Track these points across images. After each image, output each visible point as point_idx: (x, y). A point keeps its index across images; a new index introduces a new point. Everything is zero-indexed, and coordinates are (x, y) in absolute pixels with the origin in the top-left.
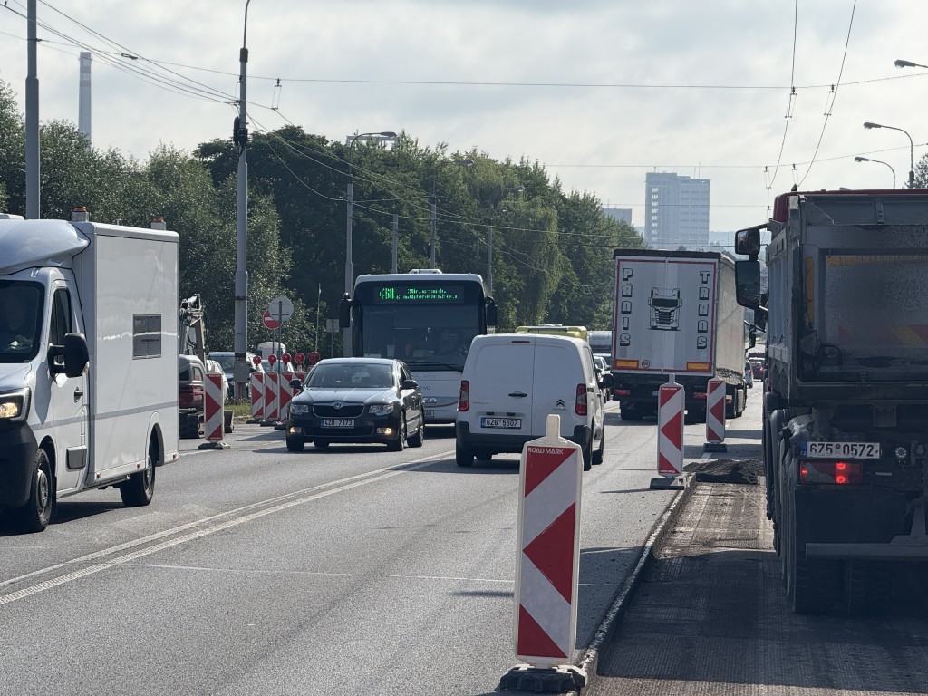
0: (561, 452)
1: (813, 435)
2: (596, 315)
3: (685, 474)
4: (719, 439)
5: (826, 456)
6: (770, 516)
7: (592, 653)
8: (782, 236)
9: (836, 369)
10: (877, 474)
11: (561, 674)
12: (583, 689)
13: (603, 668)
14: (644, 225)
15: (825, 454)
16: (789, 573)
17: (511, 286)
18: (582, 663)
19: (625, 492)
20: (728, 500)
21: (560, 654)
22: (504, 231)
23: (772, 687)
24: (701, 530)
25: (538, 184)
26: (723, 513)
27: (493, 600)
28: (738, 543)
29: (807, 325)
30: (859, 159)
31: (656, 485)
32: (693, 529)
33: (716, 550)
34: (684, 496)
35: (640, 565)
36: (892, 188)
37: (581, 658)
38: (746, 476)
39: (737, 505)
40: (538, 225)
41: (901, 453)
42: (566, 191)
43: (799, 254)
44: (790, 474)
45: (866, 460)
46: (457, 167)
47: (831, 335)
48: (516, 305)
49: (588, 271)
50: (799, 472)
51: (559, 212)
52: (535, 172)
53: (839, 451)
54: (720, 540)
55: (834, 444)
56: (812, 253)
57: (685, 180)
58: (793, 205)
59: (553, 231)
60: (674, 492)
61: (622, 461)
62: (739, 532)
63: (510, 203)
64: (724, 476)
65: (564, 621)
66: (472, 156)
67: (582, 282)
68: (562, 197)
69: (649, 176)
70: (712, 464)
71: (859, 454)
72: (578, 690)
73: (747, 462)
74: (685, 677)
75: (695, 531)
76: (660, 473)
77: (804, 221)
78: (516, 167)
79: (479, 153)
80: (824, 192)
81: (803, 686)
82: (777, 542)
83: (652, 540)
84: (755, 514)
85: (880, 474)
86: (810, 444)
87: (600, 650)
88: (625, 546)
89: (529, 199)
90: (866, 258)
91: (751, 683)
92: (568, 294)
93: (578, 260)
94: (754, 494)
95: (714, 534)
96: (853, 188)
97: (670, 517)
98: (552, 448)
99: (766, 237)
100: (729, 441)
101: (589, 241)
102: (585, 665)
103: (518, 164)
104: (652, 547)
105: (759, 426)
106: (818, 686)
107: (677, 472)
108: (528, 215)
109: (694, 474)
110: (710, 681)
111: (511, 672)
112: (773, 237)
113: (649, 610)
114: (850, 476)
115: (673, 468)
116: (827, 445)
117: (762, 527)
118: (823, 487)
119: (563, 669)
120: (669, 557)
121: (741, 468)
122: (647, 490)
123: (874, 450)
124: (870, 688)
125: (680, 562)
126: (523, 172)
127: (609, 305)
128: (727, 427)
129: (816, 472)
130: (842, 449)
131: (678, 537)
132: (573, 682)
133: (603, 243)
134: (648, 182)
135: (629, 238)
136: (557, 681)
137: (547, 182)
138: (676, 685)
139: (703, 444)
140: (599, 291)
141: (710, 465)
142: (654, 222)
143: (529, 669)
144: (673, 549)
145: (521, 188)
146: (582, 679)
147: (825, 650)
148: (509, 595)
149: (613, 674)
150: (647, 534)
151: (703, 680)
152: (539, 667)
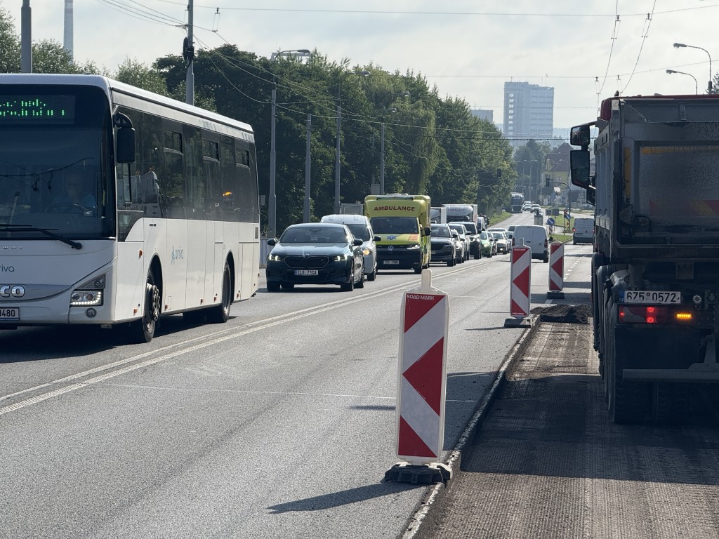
0: (432, 298)
1: (629, 285)
2: (465, 192)
3: (532, 315)
4: (559, 289)
5: (639, 302)
6: (596, 348)
7: (457, 453)
8: (606, 131)
9: (647, 235)
11: (432, 470)
12: (449, 482)
13: (465, 465)
14: (503, 123)
15: (638, 300)
16: (610, 393)
17: (399, 170)
18: (448, 461)
19: (485, 329)
20: (565, 336)
21: (431, 454)
22: (393, 127)
23: (596, 480)
24: (543, 359)
25: (420, 91)
26: (561, 346)
27: (381, 412)
28: (571, 369)
29: (625, 200)
30: (669, 72)
31: (509, 324)
32: (537, 358)
33: (554, 375)
34: (531, 333)
35: (495, 386)
36: (695, 94)
37: (448, 457)
38: (579, 317)
39: (571, 340)
40: (420, 122)
41: (697, 299)
42: (442, 97)
43: (619, 145)
44: (612, 315)
45: (670, 305)
46: (358, 77)
47: (644, 208)
48: (403, 185)
49: (458, 158)
50: (618, 314)
51: (436, 112)
52: (418, 81)
53: (649, 298)
54: (558, 366)
55: (646, 292)
56: (629, 144)
57: (535, 88)
58: (615, 107)
59: (432, 128)
60: (523, 329)
61: (483, 305)
62: (573, 360)
63: (398, 105)
64: (562, 317)
65: (435, 429)
66: (370, 68)
67: (455, 166)
68: (439, 101)
69: (507, 84)
71: (664, 300)
72: (445, 482)
73: (580, 306)
74: (529, 472)
75: (538, 360)
76: (512, 315)
77: (623, 119)
78: (403, 78)
79: (374, 66)
80: (639, 97)
81: (619, 479)
82: (602, 368)
83: (505, 366)
84: (585, 346)
86: (626, 292)
87: (463, 451)
88: (484, 371)
89: (413, 102)
90: (671, 148)
91: (579, 477)
92: (443, 176)
93: (451, 151)
94: (585, 331)
95: (553, 362)
96: (664, 94)
97: (519, 349)
98: (425, 295)
99: (594, 132)
100: (566, 290)
101: (460, 135)
102: (451, 463)
103: (405, 75)
104: (505, 372)
105: (589, 279)
106: (631, 479)
107: (525, 314)
108: (412, 115)
109: (538, 316)
110: (547, 475)
111: (393, 468)
112: (600, 132)
113: (501, 420)
114: (657, 317)
115: (522, 311)
116: (640, 293)
117: (590, 356)
118: (636, 326)
119: (433, 466)
120: (518, 380)
121: (576, 311)
122: (502, 328)
123: (677, 297)
124: (671, 482)
125: (527, 383)
126: (408, 81)
127: (475, 185)
128: (565, 279)
129: (632, 314)
130: (651, 296)
131: (526, 364)
132: (441, 476)
133: (471, 136)
134: (506, 89)
135: (491, 132)
136: (429, 475)
137: (427, 89)
138: (521, 478)
139: (546, 293)
140: (467, 174)
141: (551, 309)
142: (511, 120)
143: (407, 466)
144: (521, 374)
145: (407, 94)
146: (448, 473)
147: (637, 452)
148: (393, 408)
149: (473, 471)
150: (501, 362)
151: (543, 475)
152: (414, 464)
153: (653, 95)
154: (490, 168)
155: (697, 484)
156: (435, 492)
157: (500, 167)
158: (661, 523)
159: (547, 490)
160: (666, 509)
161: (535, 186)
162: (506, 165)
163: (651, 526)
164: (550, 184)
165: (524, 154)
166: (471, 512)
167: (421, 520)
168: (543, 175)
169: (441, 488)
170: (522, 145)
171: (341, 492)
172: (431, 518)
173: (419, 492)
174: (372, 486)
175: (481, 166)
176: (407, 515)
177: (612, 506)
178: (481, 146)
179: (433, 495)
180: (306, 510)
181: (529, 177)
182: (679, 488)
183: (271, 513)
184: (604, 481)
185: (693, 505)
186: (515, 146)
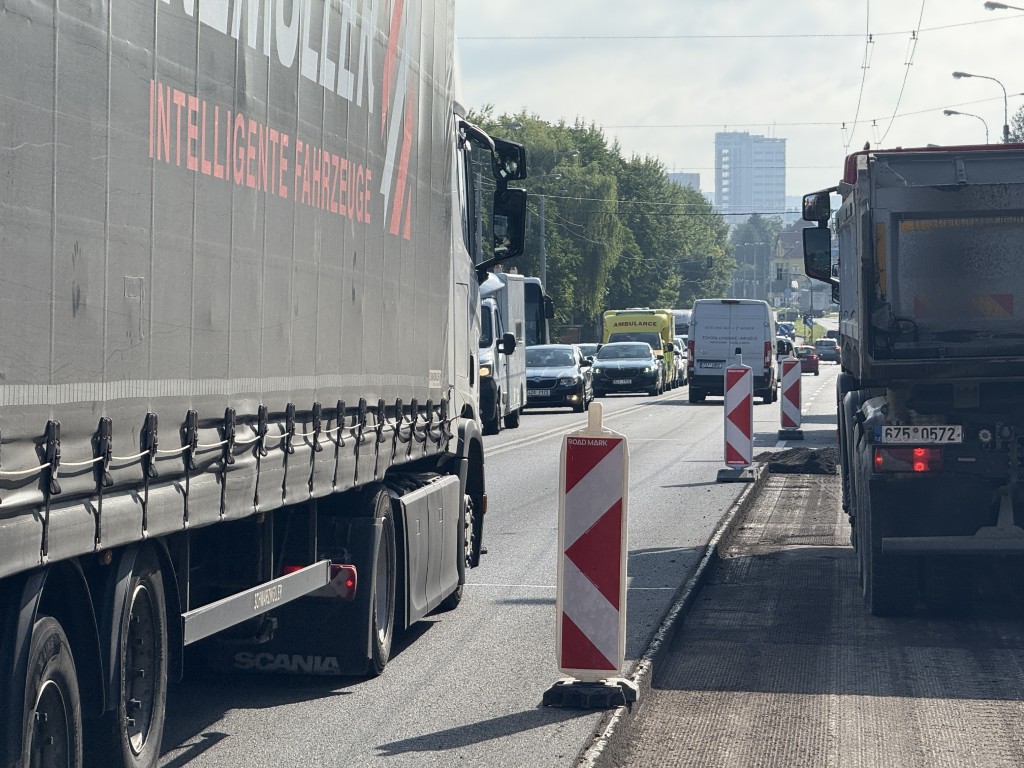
0: (604, 443)
1: (889, 418)
2: (662, 291)
3: (757, 464)
4: (795, 426)
5: (903, 441)
6: (846, 509)
7: (646, 663)
8: (850, 199)
9: (912, 345)
10: (960, 459)
11: (610, 689)
12: (634, 705)
13: (658, 680)
14: (714, 191)
15: (902, 439)
16: (865, 572)
17: (567, 261)
18: (634, 675)
19: (690, 485)
20: (804, 492)
21: (609, 666)
22: (557, 200)
23: (845, 697)
24: (772, 526)
25: (594, 147)
26: (798, 507)
27: (539, 608)
28: (812, 540)
29: (879, 297)
30: (949, 113)
31: (724, 478)
32: (763, 525)
33: (788, 548)
34: (754, 488)
35: (702, 565)
36: (985, 143)
37: (634, 670)
38: (823, 465)
39: (812, 498)
40: (595, 193)
41: (985, 436)
42: (627, 156)
43: (869, 219)
44: (864, 462)
45: (947, 444)
46: (505, 131)
47: (906, 307)
48: (572, 282)
49: (651, 244)
50: (874, 459)
51: (619, 178)
52: (591, 135)
53: (916, 436)
54: (793, 536)
55: (912, 427)
56: (883, 218)
57: (759, 140)
58: (862, 165)
59: (612, 200)
60: (744, 485)
61: (688, 452)
62: (814, 527)
63: (564, 169)
64: (800, 466)
65: (614, 630)
66: (521, 119)
67: (646, 255)
68: (622, 162)
69: (719, 136)
70: (786, 453)
71: (939, 438)
72: (629, 704)
73: (825, 450)
74: (749, 688)
75: (765, 528)
76: (727, 464)
77: (873, 183)
78: (571, 130)
79: (529, 115)
80: (899, 150)
81: (878, 695)
82: (854, 538)
83: (717, 537)
84: (833, 506)
85: (963, 459)
86: (884, 428)
87: (657, 661)
88: (687, 545)
89: (585, 165)
91: (821, 693)
92: (630, 268)
93: (641, 231)
94: (832, 485)
95: (786, 530)
96: (942, 144)
97: (737, 512)
98: (594, 439)
99: (836, 202)
100: (805, 427)
101: (652, 209)
102: (638, 677)
103: (573, 127)
104: (716, 547)
105: (833, 410)
106: (895, 695)
107: (746, 463)
108: (584, 182)
109: (766, 464)
110: (776, 692)
111: (555, 686)
112: (844, 200)
113: (711, 615)
114: (929, 463)
115: (742, 459)
116: (904, 429)
117: (839, 521)
118: (900, 475)
119: (612, 682)
120: (736, 556)
121: (819, 457)
122: (714, 483)
123: (956, 433)
124: (952, 696)
125: (748, 561)
126: (577, 135)
127: (676, 280)
128: (804, 411)
129: (892, 459)
130: (920, 432)
131: (747, 534)
132: (624, 697)
133: (668, 211)
134: (718, 143)
135: (697, 206)
136: (605, 696)
137: (604, 145)
138: (739, 697)
139: (777, 431)
140: (664, 265)
141: (785, 454)
142: (725, 186)
143: (574, 683)
144: (741, 548)
145: (575, 153)
146: (633, 692)
147: (904, 655)
148: (553, 602)
149: (670, 687)
150: (711, 531)
151: (769, 691)
152: (585, 681)
153: (925, 146)
154: (696, 257)
155: (989, 699)
156: (614, 720)
157: (710, 255)
158: (937, 756)
159: (775, 713)
160: (945, 735)
161: (762, 281)
162: (720, 252)
163: (923, 761)
164: (782, 277)
165: (744, 234)
166: (666, 746)
167: (594, 760)
168: (772, 264)
169: (623, 713)
170: (742, 222)
171: (480, 723)
172: (609, 757)
173: (590, 721)
174: (525, 713)
175: (684, 254)
176: (575, 754)
177: (867, 733)
178: (683, 224)
179: (611, 724)
180: (430, 749)
181: (753, 267)
182: (963, 705)
183: (380, 755)
184: (855, 699)
185: (983, 730)
186: (732, 224)
